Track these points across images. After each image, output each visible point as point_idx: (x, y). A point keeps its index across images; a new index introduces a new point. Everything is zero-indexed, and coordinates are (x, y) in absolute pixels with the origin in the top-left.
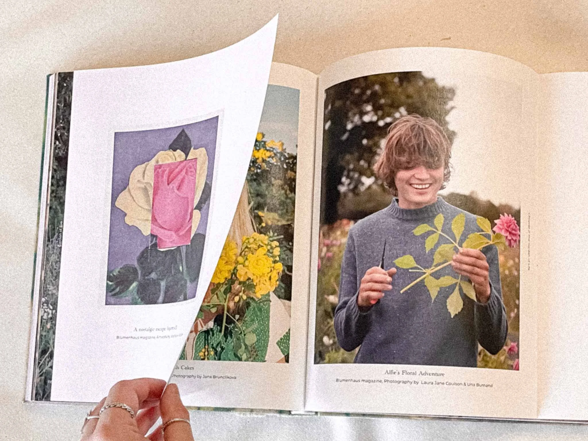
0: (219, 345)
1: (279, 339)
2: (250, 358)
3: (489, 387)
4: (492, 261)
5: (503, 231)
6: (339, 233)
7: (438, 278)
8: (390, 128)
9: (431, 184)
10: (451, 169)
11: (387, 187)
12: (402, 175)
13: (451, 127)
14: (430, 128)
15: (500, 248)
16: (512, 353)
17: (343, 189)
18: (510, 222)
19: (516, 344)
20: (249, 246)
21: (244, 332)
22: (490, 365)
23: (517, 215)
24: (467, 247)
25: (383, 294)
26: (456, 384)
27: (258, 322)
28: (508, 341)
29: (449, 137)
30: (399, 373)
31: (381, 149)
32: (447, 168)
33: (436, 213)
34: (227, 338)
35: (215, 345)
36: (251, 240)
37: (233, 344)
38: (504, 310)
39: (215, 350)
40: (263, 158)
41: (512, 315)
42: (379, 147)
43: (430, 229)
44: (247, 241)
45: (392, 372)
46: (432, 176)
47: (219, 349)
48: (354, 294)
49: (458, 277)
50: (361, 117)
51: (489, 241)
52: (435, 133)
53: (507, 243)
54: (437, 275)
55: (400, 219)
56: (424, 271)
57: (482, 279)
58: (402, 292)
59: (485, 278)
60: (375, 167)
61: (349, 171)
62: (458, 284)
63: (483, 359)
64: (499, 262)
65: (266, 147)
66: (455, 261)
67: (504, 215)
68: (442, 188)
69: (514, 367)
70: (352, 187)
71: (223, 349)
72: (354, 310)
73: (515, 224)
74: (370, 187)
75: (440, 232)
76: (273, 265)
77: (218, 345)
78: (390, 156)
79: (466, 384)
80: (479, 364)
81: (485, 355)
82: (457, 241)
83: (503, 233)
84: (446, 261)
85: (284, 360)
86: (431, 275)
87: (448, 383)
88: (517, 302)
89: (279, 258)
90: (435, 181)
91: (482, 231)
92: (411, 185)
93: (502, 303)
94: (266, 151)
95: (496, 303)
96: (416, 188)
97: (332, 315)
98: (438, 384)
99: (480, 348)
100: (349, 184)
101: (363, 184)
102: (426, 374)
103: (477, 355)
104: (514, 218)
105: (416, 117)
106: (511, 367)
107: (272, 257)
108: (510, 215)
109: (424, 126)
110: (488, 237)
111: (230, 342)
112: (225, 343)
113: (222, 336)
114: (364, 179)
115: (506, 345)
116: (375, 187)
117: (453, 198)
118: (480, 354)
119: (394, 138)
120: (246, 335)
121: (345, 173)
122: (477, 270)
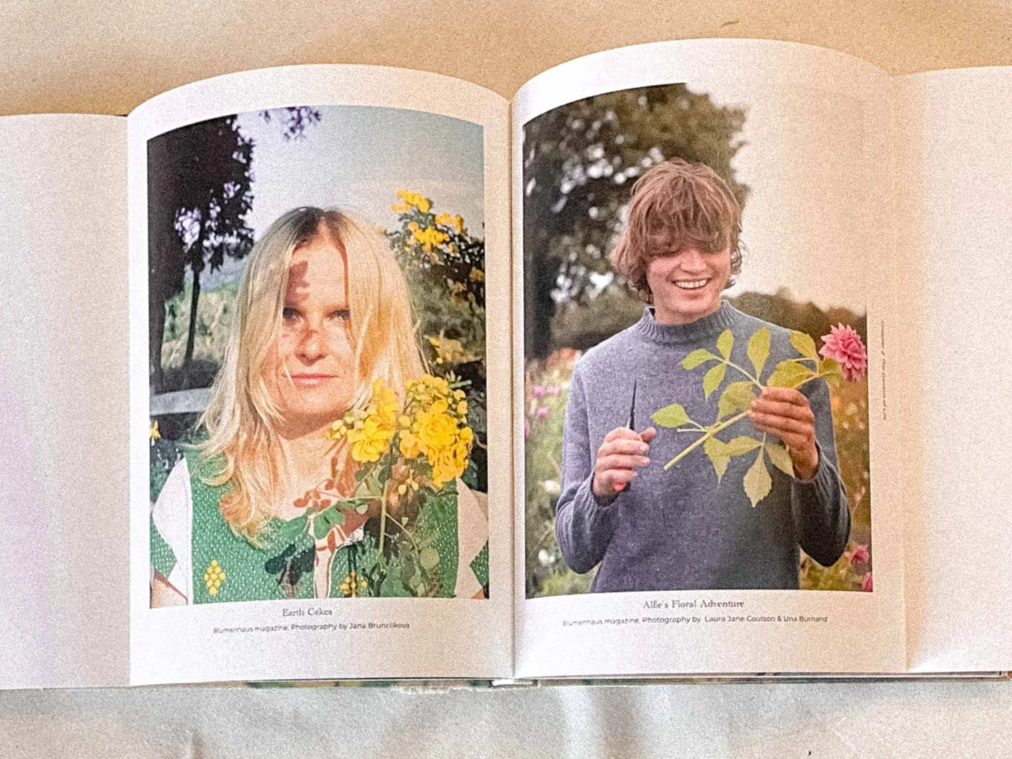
0: (376, 571)
1: (473, 558)
2: (431, 590)
3: (821, 622)
4: (820, 407)
5: (837, 354)
6: (556, 373)
7: (727, 441)
8: (636, 186)
9: (709, 280)
10: (742, 252)
11: (634, 289)
12: (659, 266)
13: (740, 178)
14: (704, 182)
15: (832, 384)
16: (859, 562)
17: (559, 296)
18: (850, 338)
19: (866, 546)
20: (418, 398)
21: (418, 546)
22: (822, 584)
23: (860, 325)
24: (776, 385)
25: (635, 474)
26: (765, 619)
27: (440, 529)
28: (852, 542)
29: (736, 195)
30: (667, 606)
31: (621, 223)
32: (735, 250)
33: (718, 329)
34: (389, 558)
35: (368, 571)
36: (421, 388)
37: (399, 567)
38: (844, 491)
39: (370, 578)
40: (432, 245)
41: (858, 498)
42: (618, 220)
43: (711, 357)
44: (413, 389)
45: (655, 605)
46: (711, 266)
47: (376, 577)
48: (586, 476)
49: (762, 437)
50: (585, 170)
51: (812, 373)
52: (712, 190)
53: (845, 376)
54: (724, 436)
55: (658, 344)
56: (703, 430)
57: (804, 439)
58: (666, 468)
59: (809, 436)
60: (613, 256)
61: (569, 265)
62: (762, 450)
63: (809, 575)
64: (832, 409)
65: (435, 225)
66: (755, 410)
67: (837, 327)
68: (729, 285)
69: (864, 586)
70: (575, 292)
71: (383, 576)
72: (587, 503)
73: (857, 341)
74: (605, 290)
75: (727, 362)
76: (458, 431)
77: (373, 570)
78: (638, 236)
79: (782, 619)
80: (802, 583)
81: (813, 568)
82: (758, 375)
83: (838, 358)
84: (739, 412)
85: (482, 594)
86: (716, 436)
87: (750, 619)
88: (865, 475)
89: (467, 419)
90: (715, 274)
91: (801, 355)
92: (674, 282)
93: (839, 477)
94: (436, 232)
95: (828, 478)
96: (684, 288)
97: (551, 513)
98: (734, 620)
99: (803, 556)
100: (570, 288)
101: (593, 286)
102: (712, 604)
103: (799, 567)
104: (855, 331)
105: (680, 164)
106: (858, 587)
107: (455, 416)
108: (848, 326)
109: (693, 179)
110: (811, 366)
111: (395, 564)
112: (386, 566)
113: (381, 555)
114: (595, 278)
115: (849, 549)
116: (613, 290)
117: (748, 301)
118: (803, 566)
119: (642, 202)
120: (423, 551)
121: (563, 269)
122: (794, 423)
